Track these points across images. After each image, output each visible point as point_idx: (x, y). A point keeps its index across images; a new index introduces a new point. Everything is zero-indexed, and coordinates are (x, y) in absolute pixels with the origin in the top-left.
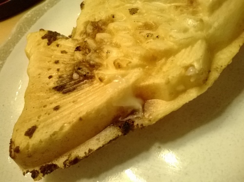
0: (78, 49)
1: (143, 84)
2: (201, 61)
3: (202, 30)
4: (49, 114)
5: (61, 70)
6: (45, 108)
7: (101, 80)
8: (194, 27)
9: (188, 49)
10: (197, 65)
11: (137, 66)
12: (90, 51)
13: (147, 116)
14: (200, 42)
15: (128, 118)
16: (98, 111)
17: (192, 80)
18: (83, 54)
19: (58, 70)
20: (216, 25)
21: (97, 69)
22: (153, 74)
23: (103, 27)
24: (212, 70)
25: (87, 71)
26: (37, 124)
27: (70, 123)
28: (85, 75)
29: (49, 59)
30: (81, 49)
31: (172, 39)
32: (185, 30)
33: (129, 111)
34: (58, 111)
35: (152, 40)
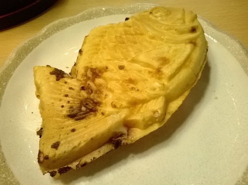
0: (83, 88)
1: (129, 119)
2: (162, 109)
3: (163, 90)
4: (68, 134)
5: (71, 102)
6: (63, 130)
7: (103, 114)
8: (159, 87)
9: (155, 100)
10: (160, 112)
11: (125, 107)
12: (92, 91)
13: (130, 138)
14: (161, 97)
15: (118, 139)
16: (103, 134)
17: (157, 120)
18: (87, 93)
19: (69, 102)
20: (171, 88)
21: (99, 106)
22: (135, 113)
23: (99, 74)
24: (167, 113)
25: (93, 107)
26: (59, 140)
27: (85, 141)
28: (91, 109)
29: (59, 92)
30: (85, 89)
31: (146, 93)
32: (154, 89)
33: (119, 134)
34: (74, 133)
35: (134, 92)
